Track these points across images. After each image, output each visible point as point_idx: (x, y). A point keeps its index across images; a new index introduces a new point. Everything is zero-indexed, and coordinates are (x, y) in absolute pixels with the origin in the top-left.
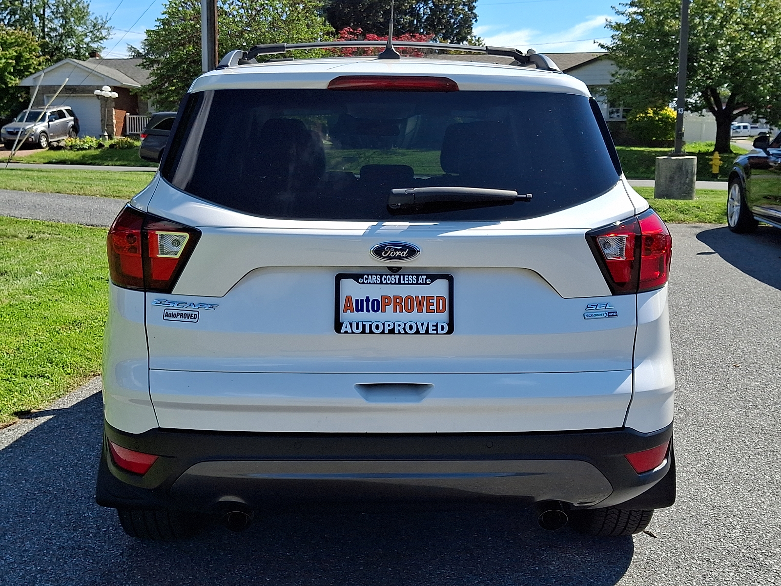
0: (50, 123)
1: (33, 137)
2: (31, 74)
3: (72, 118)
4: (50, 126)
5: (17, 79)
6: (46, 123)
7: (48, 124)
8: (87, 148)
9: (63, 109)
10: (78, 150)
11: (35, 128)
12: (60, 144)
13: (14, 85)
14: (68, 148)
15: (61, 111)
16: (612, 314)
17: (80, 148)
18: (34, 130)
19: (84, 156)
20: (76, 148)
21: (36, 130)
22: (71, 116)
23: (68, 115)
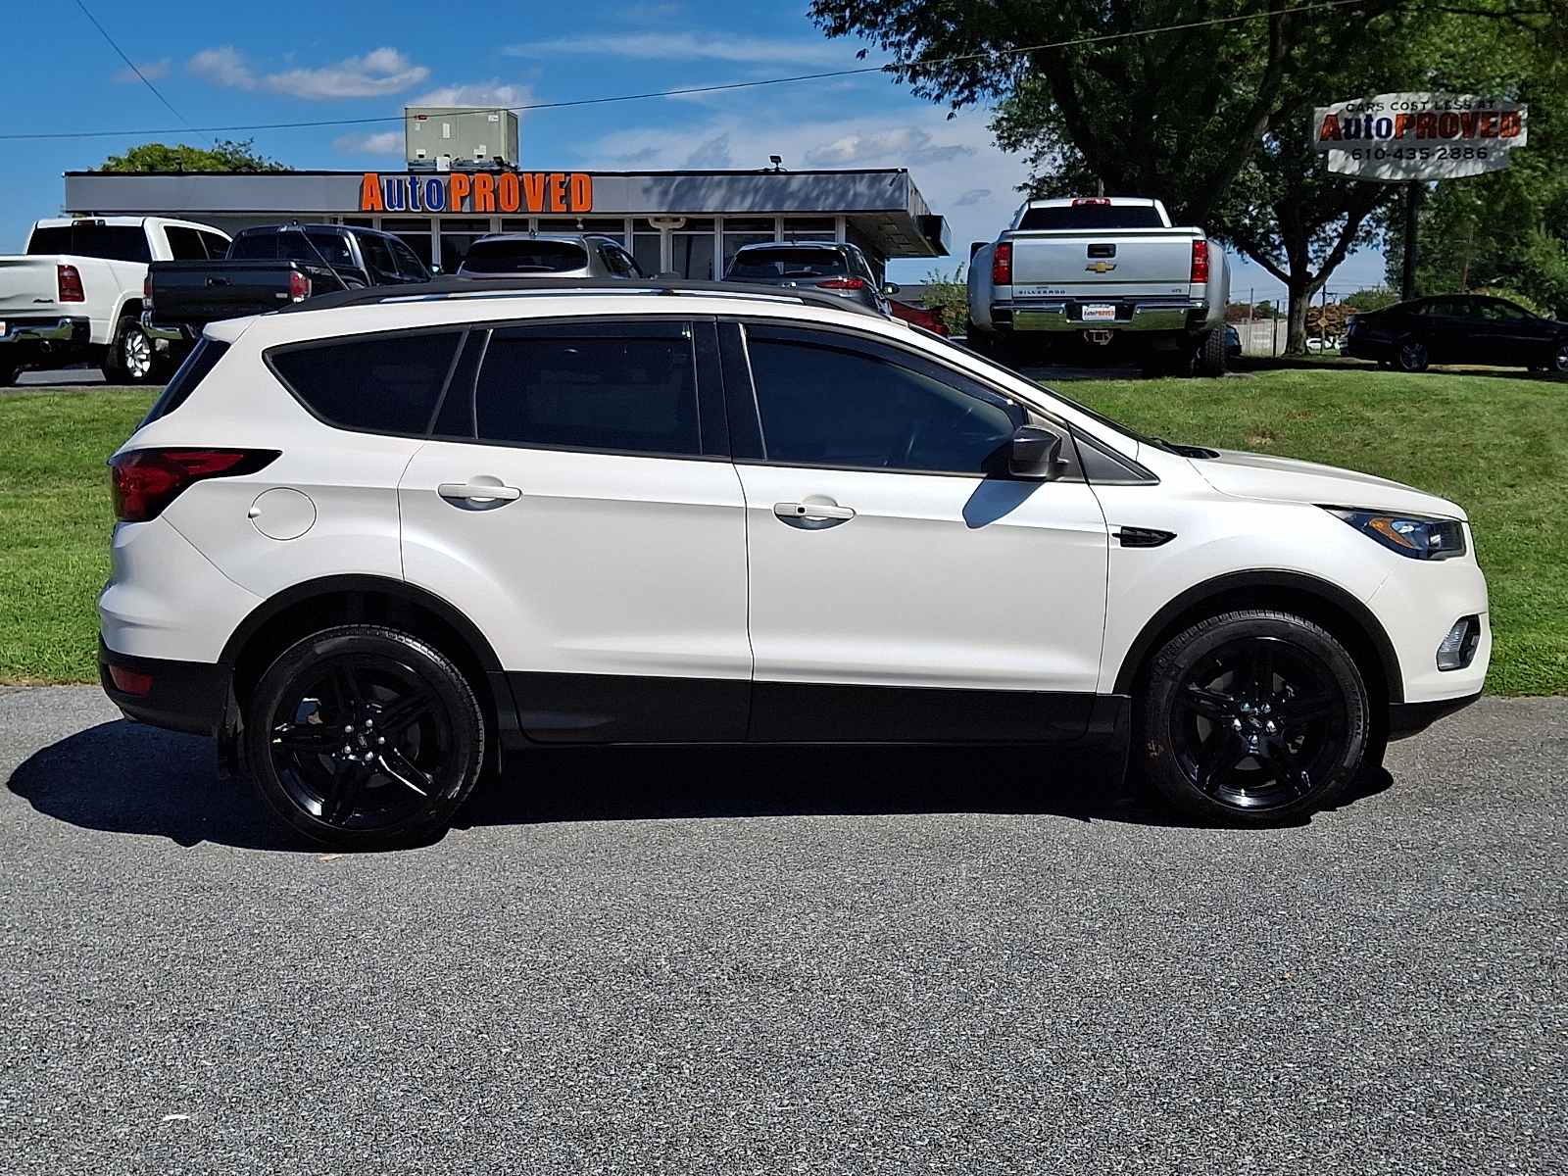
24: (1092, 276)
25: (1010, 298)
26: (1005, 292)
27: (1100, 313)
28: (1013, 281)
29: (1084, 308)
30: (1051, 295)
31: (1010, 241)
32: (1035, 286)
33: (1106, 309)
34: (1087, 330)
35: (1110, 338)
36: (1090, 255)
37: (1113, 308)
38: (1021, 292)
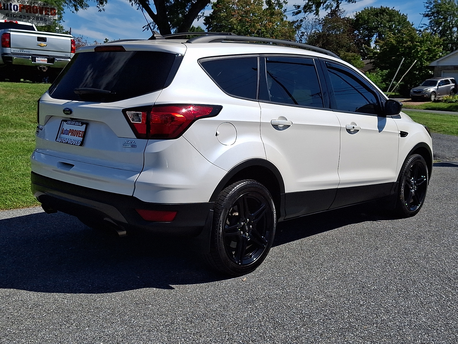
0: (439, 87)
1: (427, 95)
2: (437, 59)
3: (454, 84)
4: (439, 89)
5: (428, 62)
6: (436, 87)
7: (437, 87)
8: (454, 101)
9: (449, 79)
10: (449, 102)
11: (429, 89)
12: (440, 99)
13: (426, 65)
14: (444, 101)
15: (448, 80)
16: (133, 146)
17: (450, 101)
18: (428, 91)
19: (451, 106)
20: (448, 102)
21: (429, 90)
22: (453, 83)
23: (452, 83)
24: (39, 48)
25: (10, 53)
26: (8, 50)
27: (42, 60)
28: (11, 47)
29: (37, 58)
30: (25, 53)
31: (9, 32)
32: (19, 49)
33: (44, 59)
34: (39, 66)
35: (47, 69)
36: (38, 40)
37: (46, 59)
38: (14, 51)
